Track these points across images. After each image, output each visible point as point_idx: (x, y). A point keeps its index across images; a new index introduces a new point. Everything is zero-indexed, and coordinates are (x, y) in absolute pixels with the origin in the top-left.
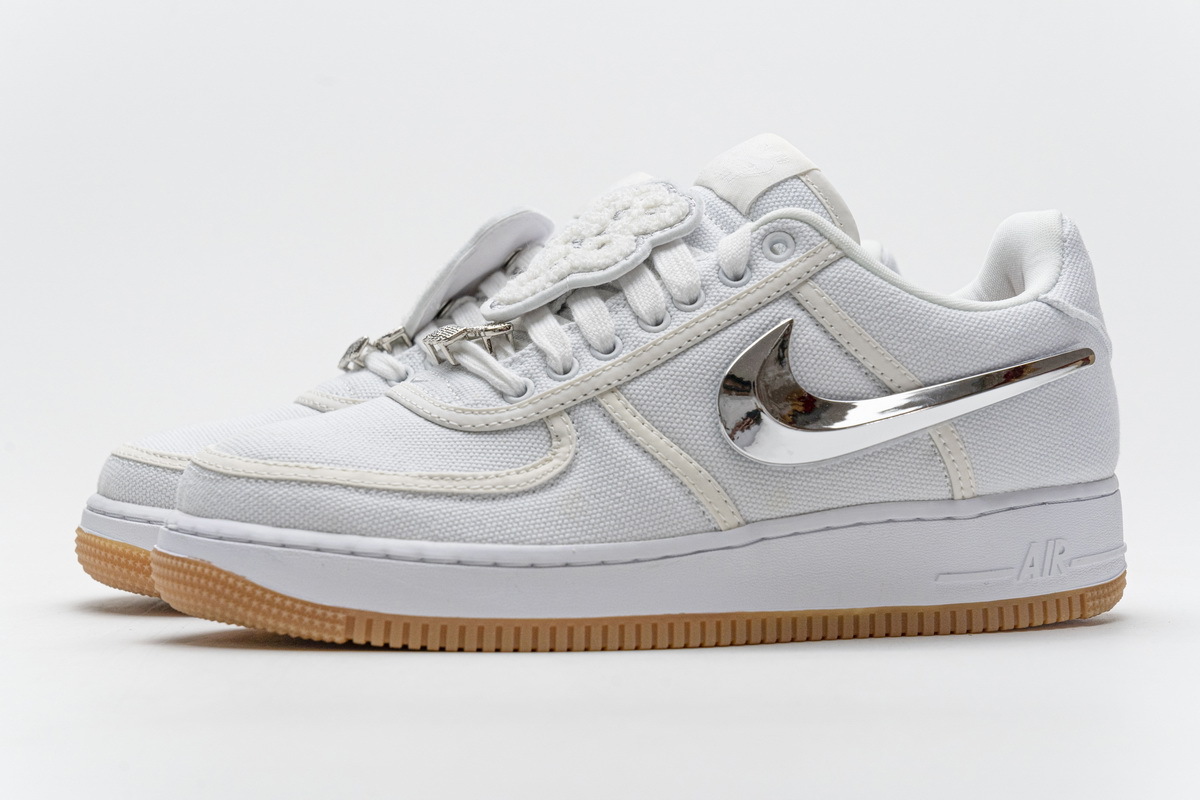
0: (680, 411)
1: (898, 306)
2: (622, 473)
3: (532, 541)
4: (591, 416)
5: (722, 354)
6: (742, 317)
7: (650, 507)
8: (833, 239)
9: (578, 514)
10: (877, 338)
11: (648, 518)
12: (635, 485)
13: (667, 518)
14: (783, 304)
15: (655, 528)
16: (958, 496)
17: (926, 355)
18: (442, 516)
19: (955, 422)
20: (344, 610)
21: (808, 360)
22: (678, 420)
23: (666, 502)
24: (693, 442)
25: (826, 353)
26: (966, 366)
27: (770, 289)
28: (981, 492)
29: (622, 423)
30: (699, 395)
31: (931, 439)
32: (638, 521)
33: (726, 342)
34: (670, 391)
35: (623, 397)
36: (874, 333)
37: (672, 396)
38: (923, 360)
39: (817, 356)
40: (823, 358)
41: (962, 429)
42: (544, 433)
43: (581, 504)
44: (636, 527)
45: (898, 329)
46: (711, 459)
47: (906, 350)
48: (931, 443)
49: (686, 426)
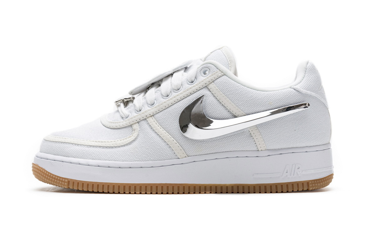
0: (169, 122)
1: (239, 90)
2: (150, 141)
3: (120, 160)
4: (144, 124)
5: (183, 105)
6: (191, 94)
7: (157, 151)
8: (220, 69)
9: (135, 153)
10: (231, 100)
11: (156, 154)
12: (153, 144)
13: (162, 154)
14: (204, 90)
15: (158, 157)
16: (260, 149)
17: (247, 105)
18: (96, 152)
19: (257, 126)
20: (67, 179)
21: (209, 107)
22: (169, 125)
23: (162, 150)
24: (172, 132)
25: (215, 105)
26: (261, 109)
27: (200, 85)
28: (268, 148)
29: (152, 126)
30: (176, 117)
31: (249, 132)
32: (153, 155)
33: (185, 102)
34: (167, 116)
35: (154, 118)
36: (230, 98)
37: (168, 118)
38: (246, 107)
39: (212, 106)
40: (214, 106)
41: (260, 128)
42: (131, 129)
43: (136, 150)
44: (152, 157)
45: (238, 97)
46: (177, 137)
47: (240, 104)
48: (250, 133)
49: (171, 127)
